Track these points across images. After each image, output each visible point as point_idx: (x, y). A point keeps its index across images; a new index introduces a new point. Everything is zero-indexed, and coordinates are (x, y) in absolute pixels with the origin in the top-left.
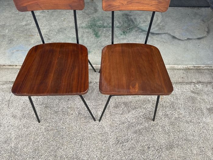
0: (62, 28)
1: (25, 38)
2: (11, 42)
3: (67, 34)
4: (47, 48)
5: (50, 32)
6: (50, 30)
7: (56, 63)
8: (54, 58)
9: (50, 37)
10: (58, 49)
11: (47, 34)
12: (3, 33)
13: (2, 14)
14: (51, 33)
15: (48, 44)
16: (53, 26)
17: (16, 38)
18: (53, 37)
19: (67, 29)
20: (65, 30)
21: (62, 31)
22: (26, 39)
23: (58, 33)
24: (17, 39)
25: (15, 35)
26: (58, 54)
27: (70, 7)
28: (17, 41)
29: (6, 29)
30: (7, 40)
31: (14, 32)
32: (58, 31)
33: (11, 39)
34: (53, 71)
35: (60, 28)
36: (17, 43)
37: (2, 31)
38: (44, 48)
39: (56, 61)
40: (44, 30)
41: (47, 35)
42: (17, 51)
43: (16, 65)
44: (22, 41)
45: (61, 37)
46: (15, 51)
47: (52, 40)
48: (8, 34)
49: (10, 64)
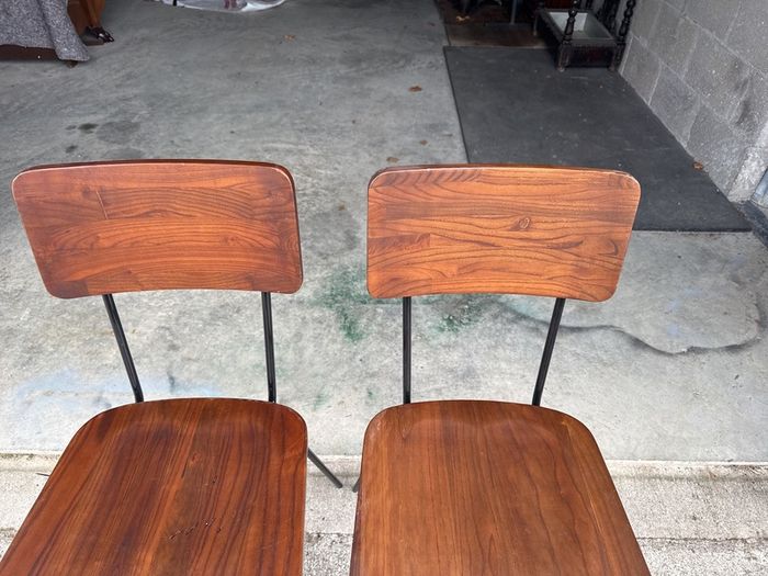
0: (228, 304)
1: (86, 342)
2: (30, 359)
3: (244, 329)
4: (152, 422)
5: (183, 320)
6: (180, 313)
7: (171, 496)
8: (168, 470)
9: (177, 338)
10: (191, 429)
11: (168, 329)
12: (9, 323)
13: (22, 253)
14: (186, 325)
15: (153, 402)
16: (196, 298)
17: (52, 343)
18: (191, 341)
19: (246, 308)
20: (238, 312)
21: (225, 317)
22: (88, 348)
23: (209, 324)
24: (56, 347)
25: (52, 332)
26: (189, 448)
27: (250, 283)
28: (56, 355)
29: (25, 306)
30: (17, 348)
31: (49, 318)
32: (210, 314)
33: (32, 347)
34: (157, 537)
35: (222, 307)
36: (51, 363)
37: (7, 315)
38: (137, 422)
39: (173, 486)
40: (160, 314)
41: (167, 333)
42: (48, 394)
43: (31, 456)
44: (73, 353)
45: (221, 339)
46: (38, 393)
47: (185, 352)
48: (27, 327)
49: (8, 452)
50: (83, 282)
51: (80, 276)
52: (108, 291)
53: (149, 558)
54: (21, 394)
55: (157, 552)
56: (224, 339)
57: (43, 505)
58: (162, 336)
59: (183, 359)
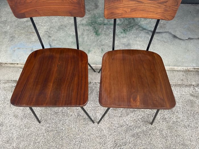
0: (63, 25)
1: (26, 35)
2: (12, 39)
3: (68, 32)
4: (48, 54)
5: (51, 29)
6: (50, 27)
7: (55, 71)
8: (53, 65)
9: (50, 34)
10: (58, 56)
11: (47, 32)
12: (5, 30)
13: (4, 10)
14: (52, 31)
15: (47, 49)
16: (54, 23)
17: (17, 35)
18: (54, 35)
19: (68, 26)
20: (65, 27)
21: (62, 28)
22: (27, 37)
23: (58, 30)
24: (19, 36)
25: (17, 32)
26: (58, 60)
27: (70, 14)
28: (19, 38)
29: (8, 25)
30: (8, 36)
31: (15, 28)
32: (58, 28)
33: (12, 36)
34: (53, 80)
35: (61, 26)
36: (18, 40)
37: (4, 28)
38: (44, 54)
39: (55, 69)
40: (45, 27)
41: (47, 33)
42: (18, 49)
43: (18, 64)
44: (23, 38)
45: (62, 34)
46: (16, 48)
47: (53, 38)
48: (10, 31)
49: (11, 63)
50: (24, 14)
51: (23, 12)
52: (31, 16)
53: (51, 85)
54: (12, 48)
55: (53, 83)
56: (63, 34)
57: (24, 73)
58: (46, 34)
59: (53, 40)
